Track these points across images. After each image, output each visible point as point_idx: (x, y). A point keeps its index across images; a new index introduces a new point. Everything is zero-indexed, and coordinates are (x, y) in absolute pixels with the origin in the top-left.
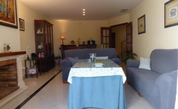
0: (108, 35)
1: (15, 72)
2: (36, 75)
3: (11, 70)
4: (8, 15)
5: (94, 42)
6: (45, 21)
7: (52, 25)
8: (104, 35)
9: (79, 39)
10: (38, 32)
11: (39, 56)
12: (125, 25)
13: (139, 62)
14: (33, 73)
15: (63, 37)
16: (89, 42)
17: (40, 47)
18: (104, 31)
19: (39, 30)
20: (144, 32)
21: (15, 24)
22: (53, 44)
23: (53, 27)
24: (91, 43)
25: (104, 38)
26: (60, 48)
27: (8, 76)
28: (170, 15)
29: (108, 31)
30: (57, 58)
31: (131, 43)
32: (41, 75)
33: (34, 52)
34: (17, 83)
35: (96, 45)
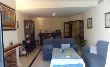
0: (68, 27)
1: (15, 57)
2: (26, 55)
3: (12, 55)
4: (11, 23)
5: (59, 31)
6: (30, 21)
7: (34, 22)
8: (66, 27)
9: (50, 29)
10: (26, 28)
11: (27, 42)
12: (79, 22)
13: (90, 48)
14: (24, 54)
15: (40, 28)
16: (56, 31)
17: (27, 36)
18: (66, 25)
19: (27, 26)
20: (92, 28)
21: (15, 28)
22: (35, 34)
23: (35, 23)
24: (58, 32)
25: (66, 29)
26: (39, 35)
27: (11, 59)
28: (109, 21)
29: (68, 24)
30: (37, 41)
31: (83, 33)
32: (29, 54)
33: (24, 40)
34: (16, 63)
35: (61, 33)
